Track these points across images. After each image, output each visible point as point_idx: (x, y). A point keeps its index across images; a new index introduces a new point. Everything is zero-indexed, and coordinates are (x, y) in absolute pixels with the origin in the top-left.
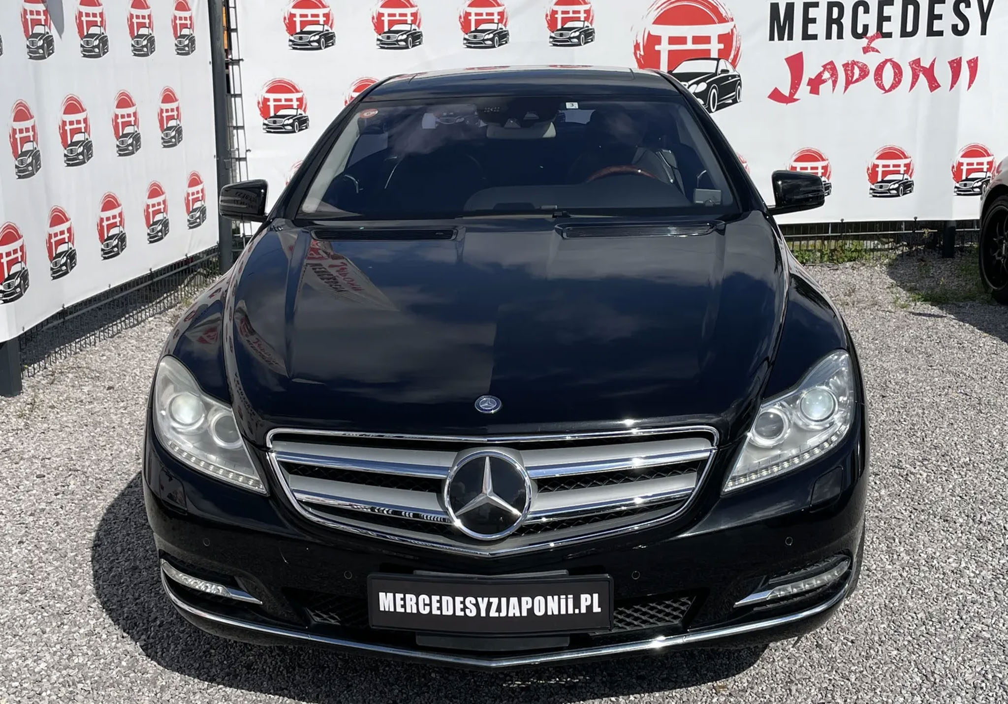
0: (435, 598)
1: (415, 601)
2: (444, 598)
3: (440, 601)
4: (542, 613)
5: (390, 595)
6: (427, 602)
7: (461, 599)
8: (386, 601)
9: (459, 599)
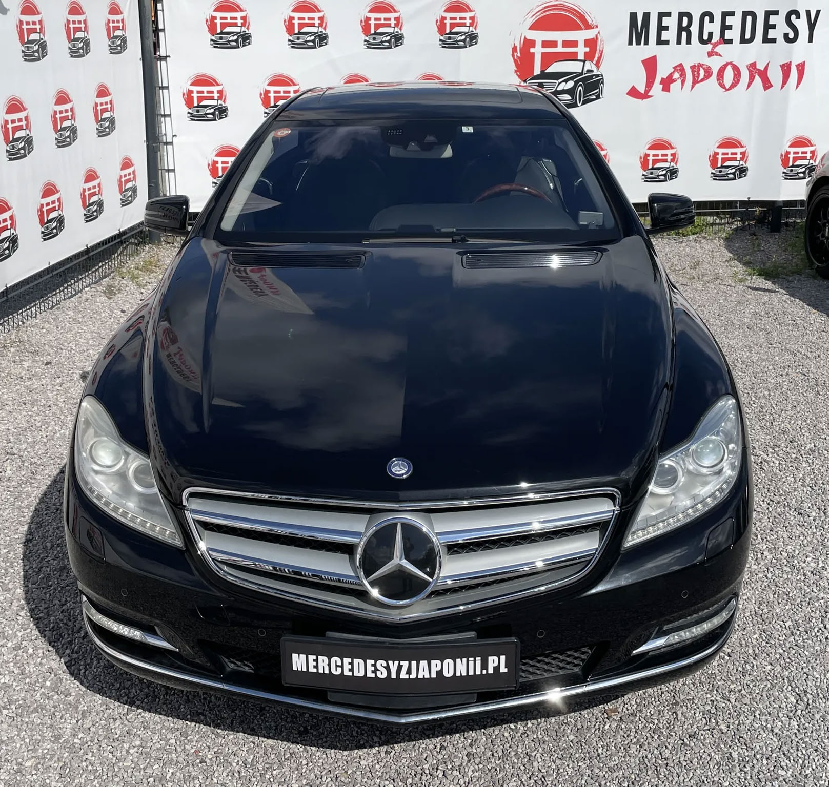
0: (347, 661)
1: (327, 663)
2: (356, 661)
3: (352, 664)
4: (451, 674)
5: (303, 657)
6: (339, 663)
7: (373, 662)
8: (299, 662)
9: (370, 662)
